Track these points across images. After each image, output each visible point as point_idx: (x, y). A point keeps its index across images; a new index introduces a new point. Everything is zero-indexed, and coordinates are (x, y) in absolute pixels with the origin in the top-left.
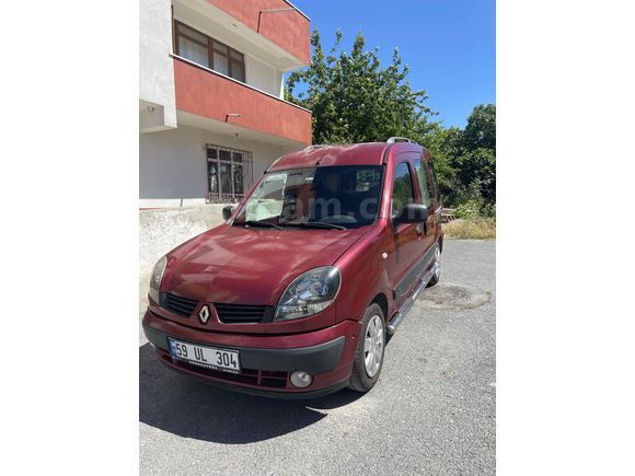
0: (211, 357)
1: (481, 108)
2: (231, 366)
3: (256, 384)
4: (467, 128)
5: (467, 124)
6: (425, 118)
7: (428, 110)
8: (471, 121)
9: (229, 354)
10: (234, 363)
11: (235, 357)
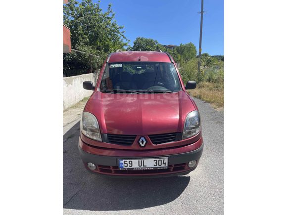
0: (150, 163)
1: (139, 38)
2: (163, 165)
3: (170, 171)
4: (134, 46)
5: (134, 45)
6: (122, 40)
7: (125, 38)
8: (135, 43)
9: (162, 160)
10: (165, 164)
11: (166, 160)
